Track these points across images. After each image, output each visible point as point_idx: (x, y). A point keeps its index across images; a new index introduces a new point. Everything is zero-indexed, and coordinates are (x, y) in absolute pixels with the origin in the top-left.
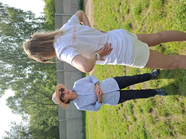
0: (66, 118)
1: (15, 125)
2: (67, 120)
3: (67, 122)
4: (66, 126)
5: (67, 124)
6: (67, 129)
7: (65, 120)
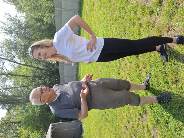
0: (62, 7)
1: (10, 17)
2: (63, 9)
3: (63, 12)
4: (62, 16)
5: (63, 14)
6: (63, 20)
7: (61, 9)
